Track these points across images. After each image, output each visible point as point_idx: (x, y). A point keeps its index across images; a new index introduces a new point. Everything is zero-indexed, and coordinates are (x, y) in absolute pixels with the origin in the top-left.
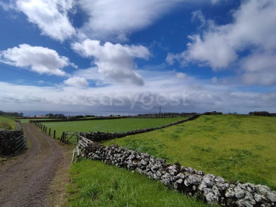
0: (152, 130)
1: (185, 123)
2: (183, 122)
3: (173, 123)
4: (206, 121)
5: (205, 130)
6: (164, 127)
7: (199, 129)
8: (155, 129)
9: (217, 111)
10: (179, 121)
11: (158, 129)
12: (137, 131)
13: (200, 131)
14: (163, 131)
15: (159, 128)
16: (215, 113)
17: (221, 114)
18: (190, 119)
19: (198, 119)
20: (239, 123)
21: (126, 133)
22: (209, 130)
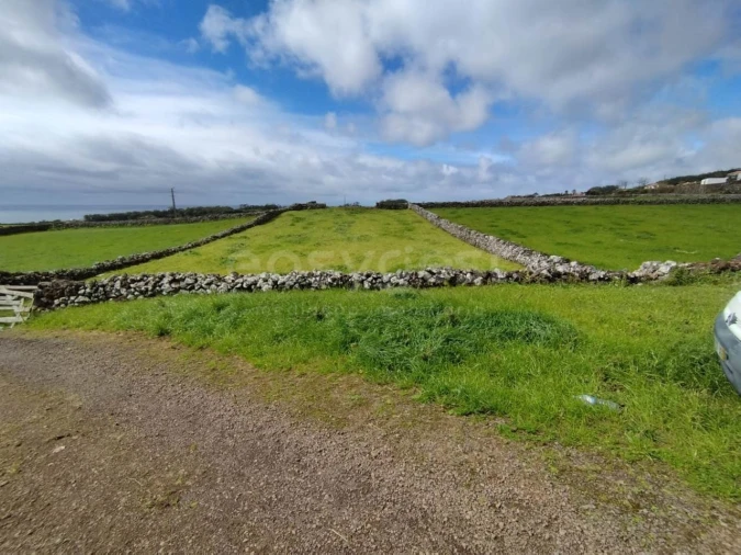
0: (168, 253)
1: (248, 232)
2: (243, 229)
3: (219, 234)
4: (293, 225)
5: (290, 242)
6: (197, 245)
7: (278, 242)
8: (175, 252)
9: (319, 202)
10: (235, 227)
11: (183, 250)
12: (127, 260)
13: (279, 246)
14: (197, 254)
15: (186, 249)
16: (313, 206)
17: (323, 207)
18: (259, 223)
19: (277, 221)
20: (350, 224)
21: (94, 266)
22: (296, 242)
